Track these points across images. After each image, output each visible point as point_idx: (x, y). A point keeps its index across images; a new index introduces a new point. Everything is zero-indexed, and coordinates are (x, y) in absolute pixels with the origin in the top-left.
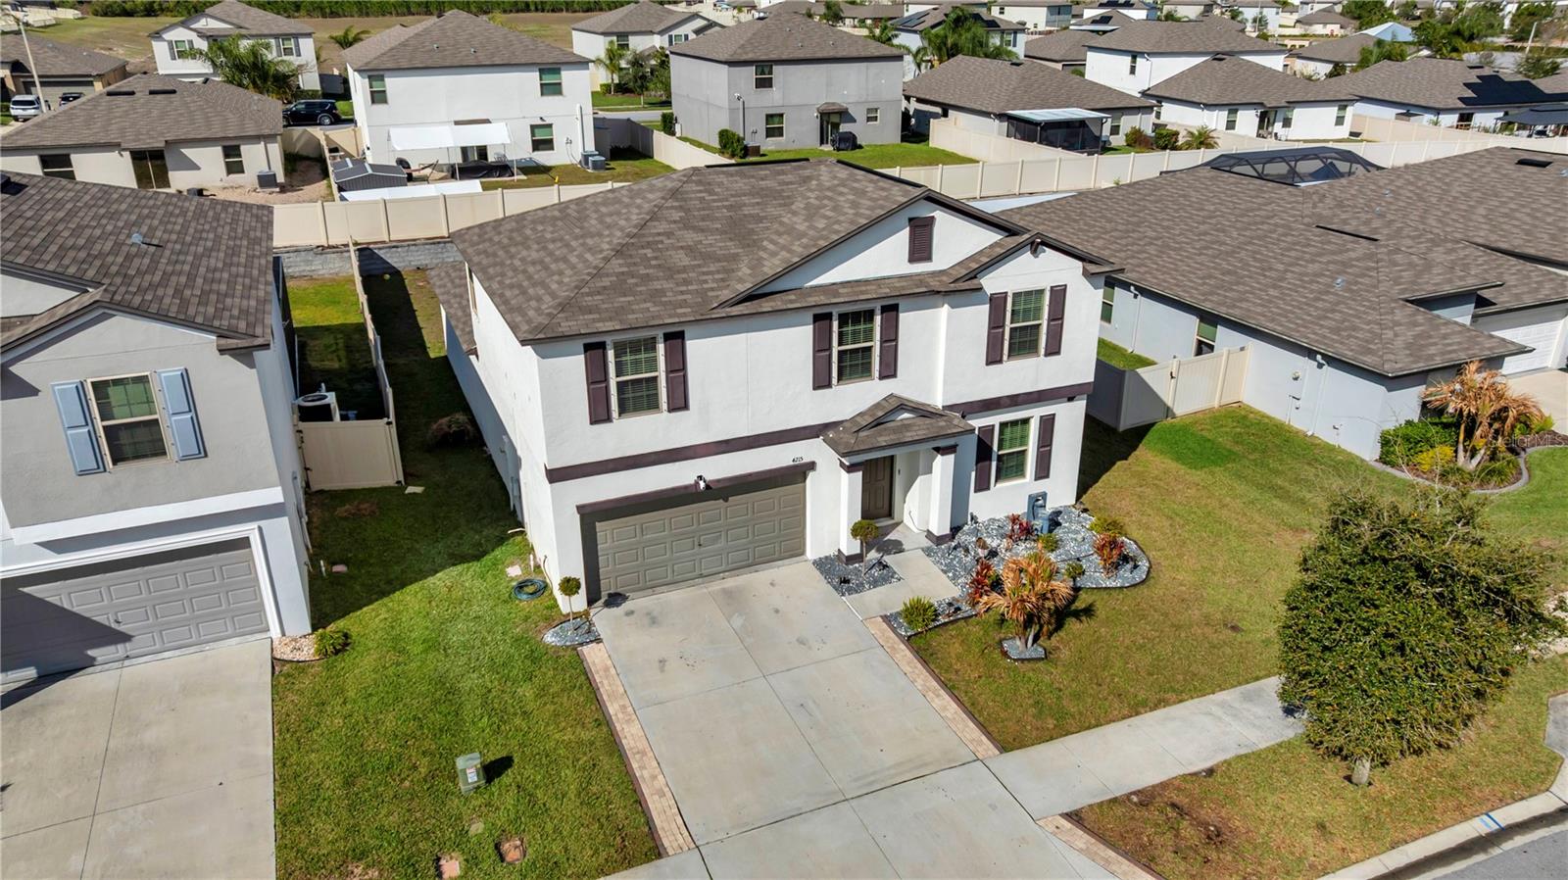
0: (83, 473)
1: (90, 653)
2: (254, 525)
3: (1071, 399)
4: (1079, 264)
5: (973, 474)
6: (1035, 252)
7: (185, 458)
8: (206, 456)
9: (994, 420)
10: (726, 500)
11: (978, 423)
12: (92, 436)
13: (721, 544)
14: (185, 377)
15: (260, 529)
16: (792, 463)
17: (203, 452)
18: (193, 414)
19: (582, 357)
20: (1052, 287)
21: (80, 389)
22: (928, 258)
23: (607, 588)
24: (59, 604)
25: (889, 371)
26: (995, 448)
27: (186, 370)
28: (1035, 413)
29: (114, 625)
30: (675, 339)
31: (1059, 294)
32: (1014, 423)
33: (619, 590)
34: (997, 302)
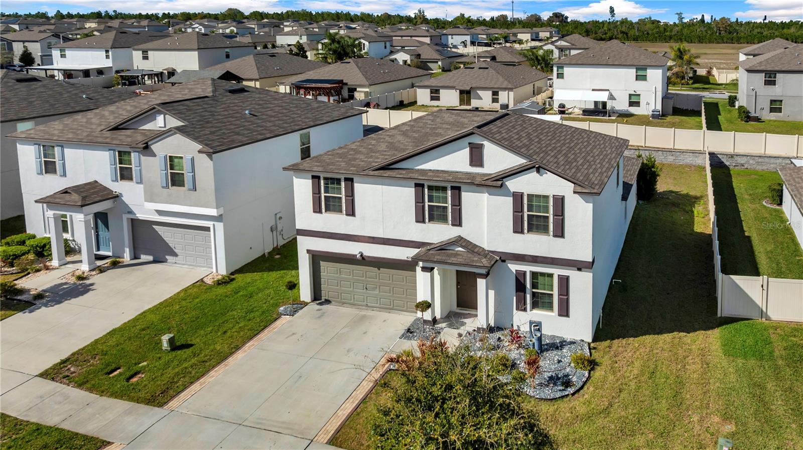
0: (163, 187)
1: (167, 257)
2: (212, 223)
3: (579, 269)
4: (573, 185)
5: (515, 298)
6: (538, 171)
7: (190, 190)
8: (196, 190)
9: (528, 268)
10: (379, 270)
11: (514, 267)
12: (166, 174)
13: (377, 292)
14: (193, 160)
15: (214, 225)
16: (406, 259)
17: (195, 189)
18: (193, 174)
19: (311, 181)
20: (553, 195)
21: (165, 157)
22: (481, 165)
23: (324, 296)
24: (161, 234)
25: (457, 222)
26: (528, 285)
27: (193, 157)
28: (557, 272)
29: (174, 249)
30: (350, 181)
31: (560, 202)
32: (543, 274)
33: (329, 299)
34: (518, 198)
